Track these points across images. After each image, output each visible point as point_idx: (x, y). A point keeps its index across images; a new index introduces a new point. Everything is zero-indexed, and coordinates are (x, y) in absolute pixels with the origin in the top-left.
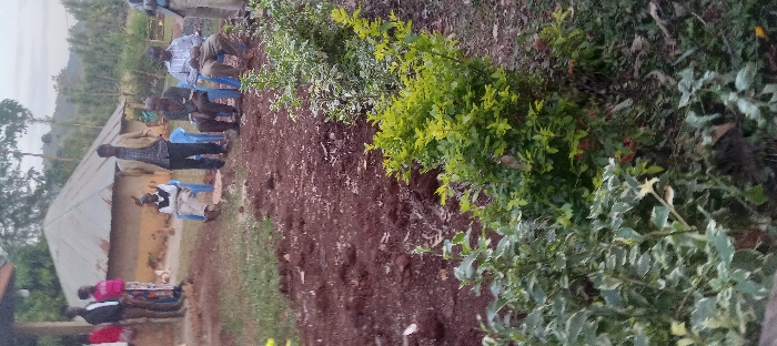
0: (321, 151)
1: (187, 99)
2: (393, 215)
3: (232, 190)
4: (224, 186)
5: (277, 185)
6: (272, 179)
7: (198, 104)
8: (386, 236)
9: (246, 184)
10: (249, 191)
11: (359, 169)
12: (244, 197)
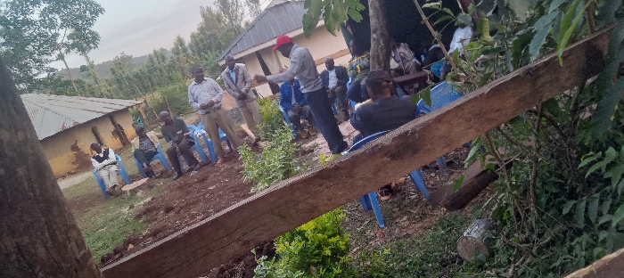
3: (139, 194)
5: (172, 214)
6: (172, 209)
9: (153, 199)
10: (149, 203)
12: (142, 203)
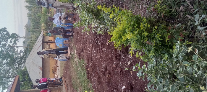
0: (95, 42)
1: (59, 30)
2: (116, 57)
4: (71, 52)
6: (83, 49)
7: (62, 31)
8: (115, 63)
9: (76, 51)
11: (106, 46)
12: (76, 54)
